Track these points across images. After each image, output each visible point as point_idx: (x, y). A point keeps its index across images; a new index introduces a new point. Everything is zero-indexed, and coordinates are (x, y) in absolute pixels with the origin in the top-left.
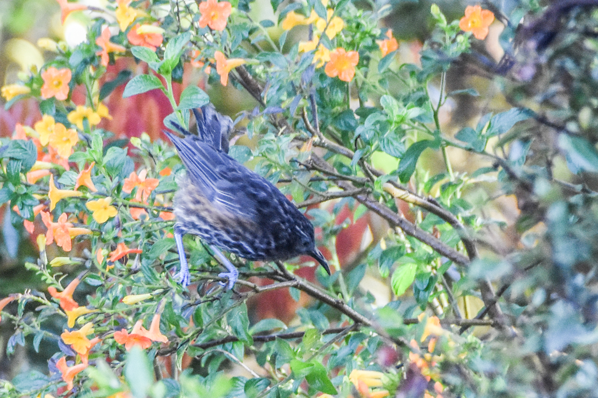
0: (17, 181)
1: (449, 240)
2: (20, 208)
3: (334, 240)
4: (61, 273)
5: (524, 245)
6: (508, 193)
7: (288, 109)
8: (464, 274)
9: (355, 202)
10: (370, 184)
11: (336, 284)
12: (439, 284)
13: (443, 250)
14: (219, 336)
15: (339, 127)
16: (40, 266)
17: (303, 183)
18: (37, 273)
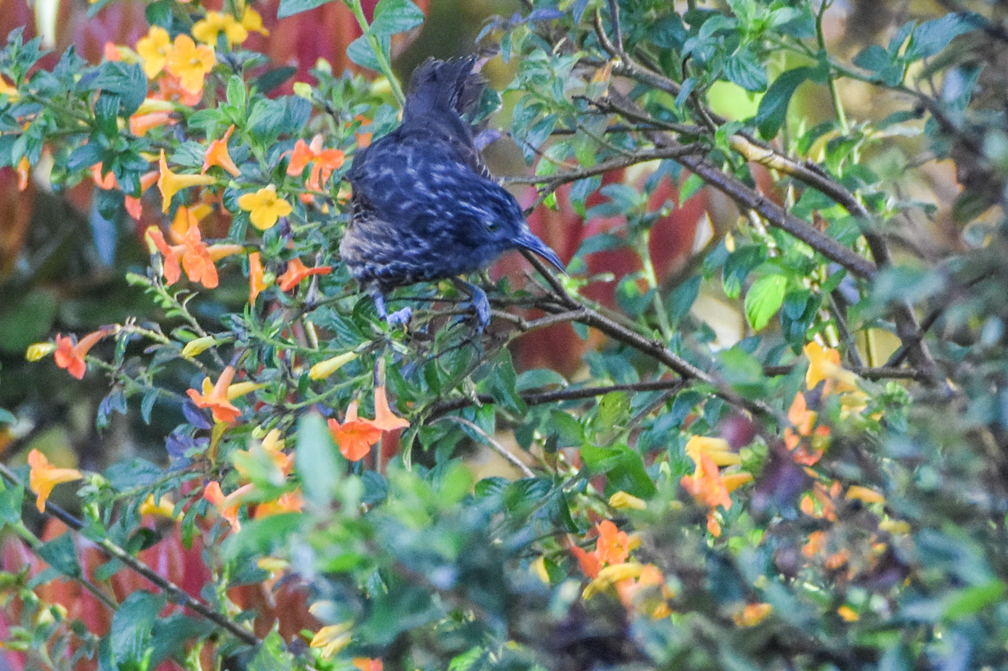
0: (112, 132)
1: (841, 236)
2: (118, 175)
3: (646, 236)
4: (187, 291)
5: (969, 246)
6: (940, 157)
7: (570, 13)
8: (865, 294)
9: (682, 170)
10: (709, 136)
11: (650, 311)
12: (823, 310)
13: (832, 251)
14: (452, 398)
15: (656, 43)
16: (152, 279)
17: (595, 135)
18: (147, 291)
